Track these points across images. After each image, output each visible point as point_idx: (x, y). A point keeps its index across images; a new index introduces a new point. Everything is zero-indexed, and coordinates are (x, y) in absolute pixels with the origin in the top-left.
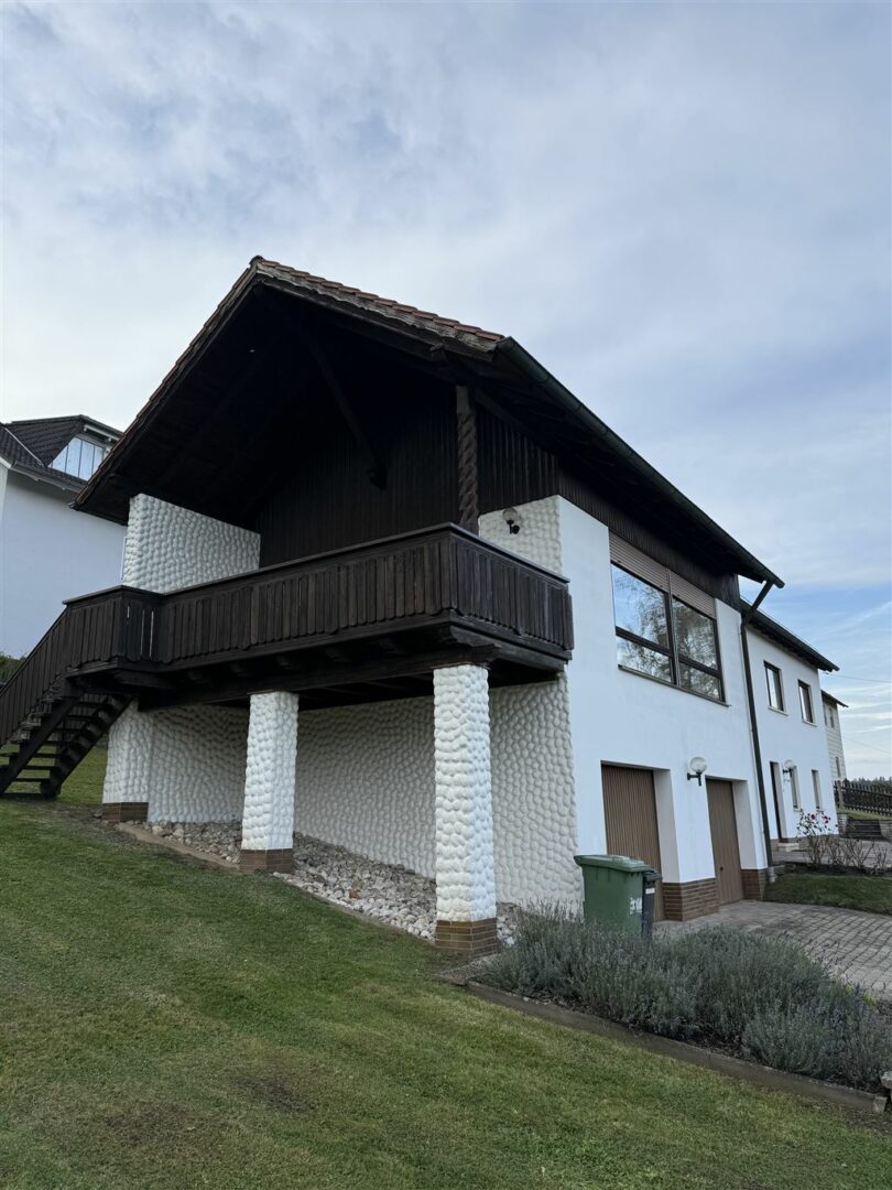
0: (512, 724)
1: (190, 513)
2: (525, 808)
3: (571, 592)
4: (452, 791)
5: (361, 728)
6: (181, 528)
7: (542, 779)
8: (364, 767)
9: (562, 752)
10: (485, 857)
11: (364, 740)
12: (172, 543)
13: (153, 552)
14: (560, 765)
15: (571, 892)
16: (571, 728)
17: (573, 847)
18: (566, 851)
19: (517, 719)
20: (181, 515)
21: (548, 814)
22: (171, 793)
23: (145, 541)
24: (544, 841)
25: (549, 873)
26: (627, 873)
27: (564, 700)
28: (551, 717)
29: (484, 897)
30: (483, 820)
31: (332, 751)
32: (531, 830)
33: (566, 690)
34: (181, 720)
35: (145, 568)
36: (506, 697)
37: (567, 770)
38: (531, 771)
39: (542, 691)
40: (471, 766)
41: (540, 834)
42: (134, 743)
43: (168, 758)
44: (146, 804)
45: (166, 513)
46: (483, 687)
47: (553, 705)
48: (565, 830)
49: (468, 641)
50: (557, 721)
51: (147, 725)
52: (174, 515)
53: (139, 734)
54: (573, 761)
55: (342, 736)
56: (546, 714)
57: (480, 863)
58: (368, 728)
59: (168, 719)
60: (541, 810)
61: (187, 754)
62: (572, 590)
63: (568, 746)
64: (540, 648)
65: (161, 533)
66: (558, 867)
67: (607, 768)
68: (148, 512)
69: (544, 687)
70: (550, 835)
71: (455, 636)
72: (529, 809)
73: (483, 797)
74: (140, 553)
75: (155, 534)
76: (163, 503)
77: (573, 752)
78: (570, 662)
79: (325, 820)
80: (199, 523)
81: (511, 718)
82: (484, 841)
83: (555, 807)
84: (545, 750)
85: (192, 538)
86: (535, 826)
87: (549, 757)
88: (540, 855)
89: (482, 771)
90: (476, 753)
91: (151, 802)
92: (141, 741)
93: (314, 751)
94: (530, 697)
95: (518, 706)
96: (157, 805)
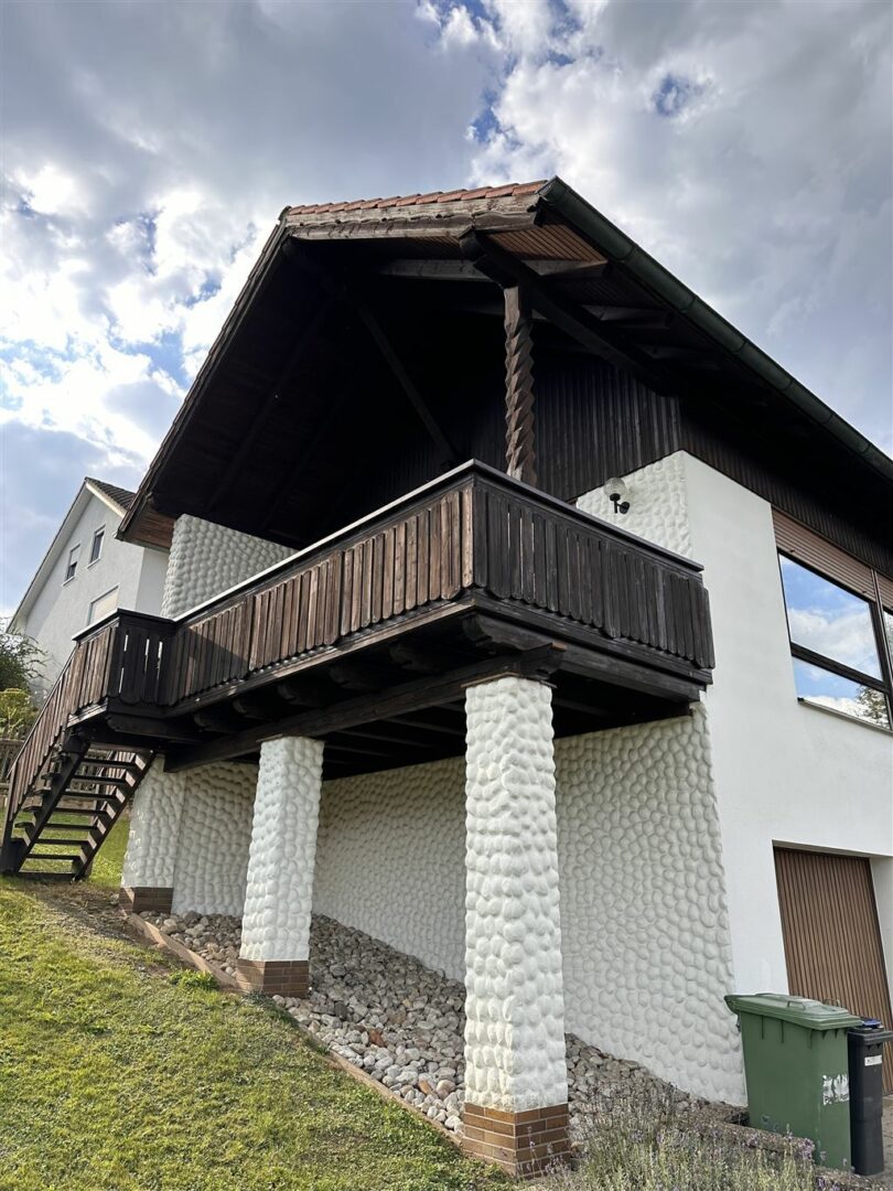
0: (628, 784)
1: (245, 537)
2: (651, 914)
3: (705, 585)
4: (492, 881)
5: (439, 793)
6: (234, 554)
7: (676, 870)
8: (442, 847)
9: (704, 826)
10: (545, 998)
11: (441, 809)
12: (222, 570)
13: (196, 580)
14: (701, 846)
15: (726, 1052)
16: (717, 787)
17: (725, 978)
18: (715, 985)
19: (635, 776)
20: (235, 539)
21: (686, 923)
22: (207, 877)
23: (185, 568)
24: (681, 967)
25: (690, 1018)
26: (814, 1033)
27: (705, 746)
28: (686, 772)
29: (542, 1069)
30: (541, 934)
31: (405, 825)
32: (661, 947)
33: (705, 731)
34: (222, 784)
35: (186, 599)
36: (618, 744)
37: (712, 854)
38: (657, 856)
39: (670, 734)
40: (516, 841)
41: (674, 954)
42: (157, 812)
43: (205, 832)
44: (171, 890)
45: (215, 536)
46: (542, 713)
47: (686, 754)
48: (712, 949)
49: (514, 641)
50: (694, 779)
51: (176, 789)
52: (226, 539)
53: (164, 801)
54: (721, 840)
55: (417, 804)
56: (676, 768)
57: (535, 1007)
58: (446, 794)
59: (207, 782)
60: (675, 918)
61: (231, 827)
62: (708, 581)
63: (712, 817)
64: (651, 661)
65: (208, 559)
66: (703, 1008)
67: (783, 852)
68: (191, 536)
69: (672, 727)
70: (689, 956)
71: (487, 632)
72: (658, 915)
73: (542, 894)
74: (179, 582)
75: (200, 561)
76: (212, 525)
77: (722, 825)
78: (709, 687)
79: (397, 919)
80: (258, 548)
81: (626, 776)
82: (543, 970)
83: (695, 913)
84: (678, 824)
85: (248, 565)
86: (667, 942)
87: (684, 834)
88: (676, 987)
89: (541, 850)
90: (527, 820)
91: (178, 888)
92: (167, 809)
93: (385, 825)
94: (652, 743)
95: (635, 757)
96: (187, 891)
